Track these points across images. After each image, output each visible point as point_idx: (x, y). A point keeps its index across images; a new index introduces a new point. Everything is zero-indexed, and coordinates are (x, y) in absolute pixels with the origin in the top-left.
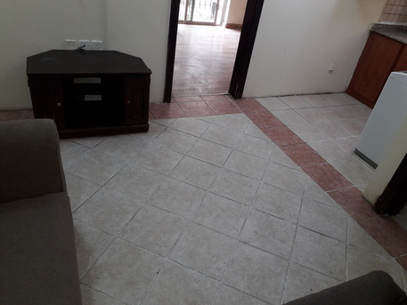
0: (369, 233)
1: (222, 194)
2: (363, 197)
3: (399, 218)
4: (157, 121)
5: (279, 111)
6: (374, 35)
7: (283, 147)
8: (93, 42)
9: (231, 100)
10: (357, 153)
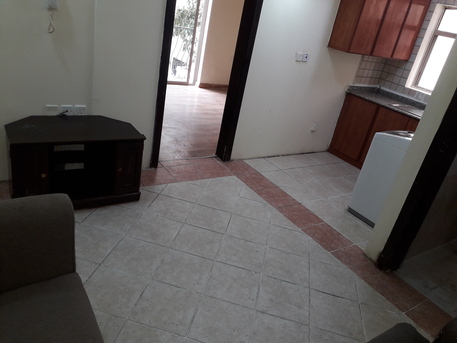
0: (377, 290)
1: (229, 262)
2: (365, 255)
3: (400, 272)
4: (145, 188)
5: (269, 171)
6: (350, 96)
7: (279, 209)
8: (76, 106)
9: (219, 162)
10: (350, 211)
